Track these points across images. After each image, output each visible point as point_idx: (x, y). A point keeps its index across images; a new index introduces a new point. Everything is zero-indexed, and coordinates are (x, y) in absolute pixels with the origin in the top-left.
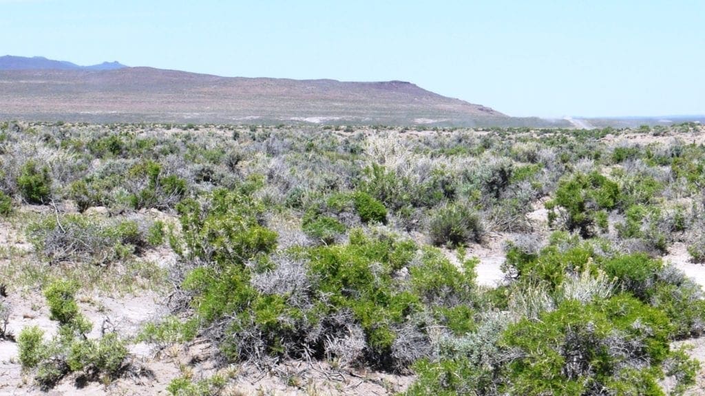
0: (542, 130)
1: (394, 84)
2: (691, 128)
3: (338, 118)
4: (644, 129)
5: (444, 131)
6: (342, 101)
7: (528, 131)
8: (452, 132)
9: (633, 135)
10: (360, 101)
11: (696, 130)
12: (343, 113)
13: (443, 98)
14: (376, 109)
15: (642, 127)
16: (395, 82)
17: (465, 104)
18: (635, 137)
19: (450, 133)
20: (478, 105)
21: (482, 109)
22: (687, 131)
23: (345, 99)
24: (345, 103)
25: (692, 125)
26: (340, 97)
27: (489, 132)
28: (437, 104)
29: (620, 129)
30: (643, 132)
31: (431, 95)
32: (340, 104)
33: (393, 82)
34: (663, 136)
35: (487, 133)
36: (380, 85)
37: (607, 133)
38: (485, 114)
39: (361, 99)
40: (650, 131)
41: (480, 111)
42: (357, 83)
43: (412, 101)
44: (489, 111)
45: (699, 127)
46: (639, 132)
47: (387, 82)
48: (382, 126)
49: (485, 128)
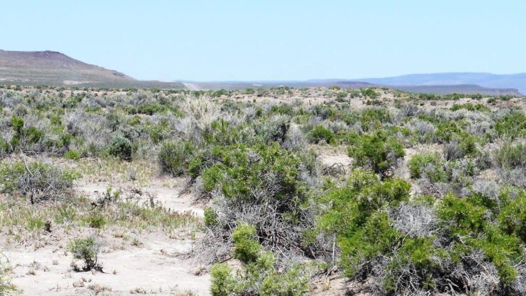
0: (169, 91)
1: (47, 53)
2: (286, 91)
3: (4, 79)
4: (250, 91)
5: (92, 90)
6: (6, 66)
7: (158, 91)
8: (99, 91)
9: (242, 96)
10: (21, 66)
11: (290, 93)
12: (7, 75)
13: (86, 64)
14: (35, 72)
15: (248, 90)
16: (49, 52)
17: (103, 69)
18: (244, 97)
19: (97, 92)
20: (112, 71)
21: (115, 73)
22: (283, 93)
23: (9, 64)
24: (8, 68)
25: (287, 89)
26: (5, 63)
27: (128, 92)
28: (81, 69)
29: (231, 91)
30: (249, 94)
31: (77, 62)
32: (5, 68)
33: (46, 51)
34: (265, 96)
35: (126, 93)
36: (36, 54)
37: (222, 94)
38: (118, 78)
39: (22, 65)
40: (254, 92)
41: (115, 76)
42: (18, 52)
43: (62, 67)
44: (122, 75)
45: (292, 90)
46: (247, 94)
47: (42, 52)
48: (44, 86)
49: (125, 89)
